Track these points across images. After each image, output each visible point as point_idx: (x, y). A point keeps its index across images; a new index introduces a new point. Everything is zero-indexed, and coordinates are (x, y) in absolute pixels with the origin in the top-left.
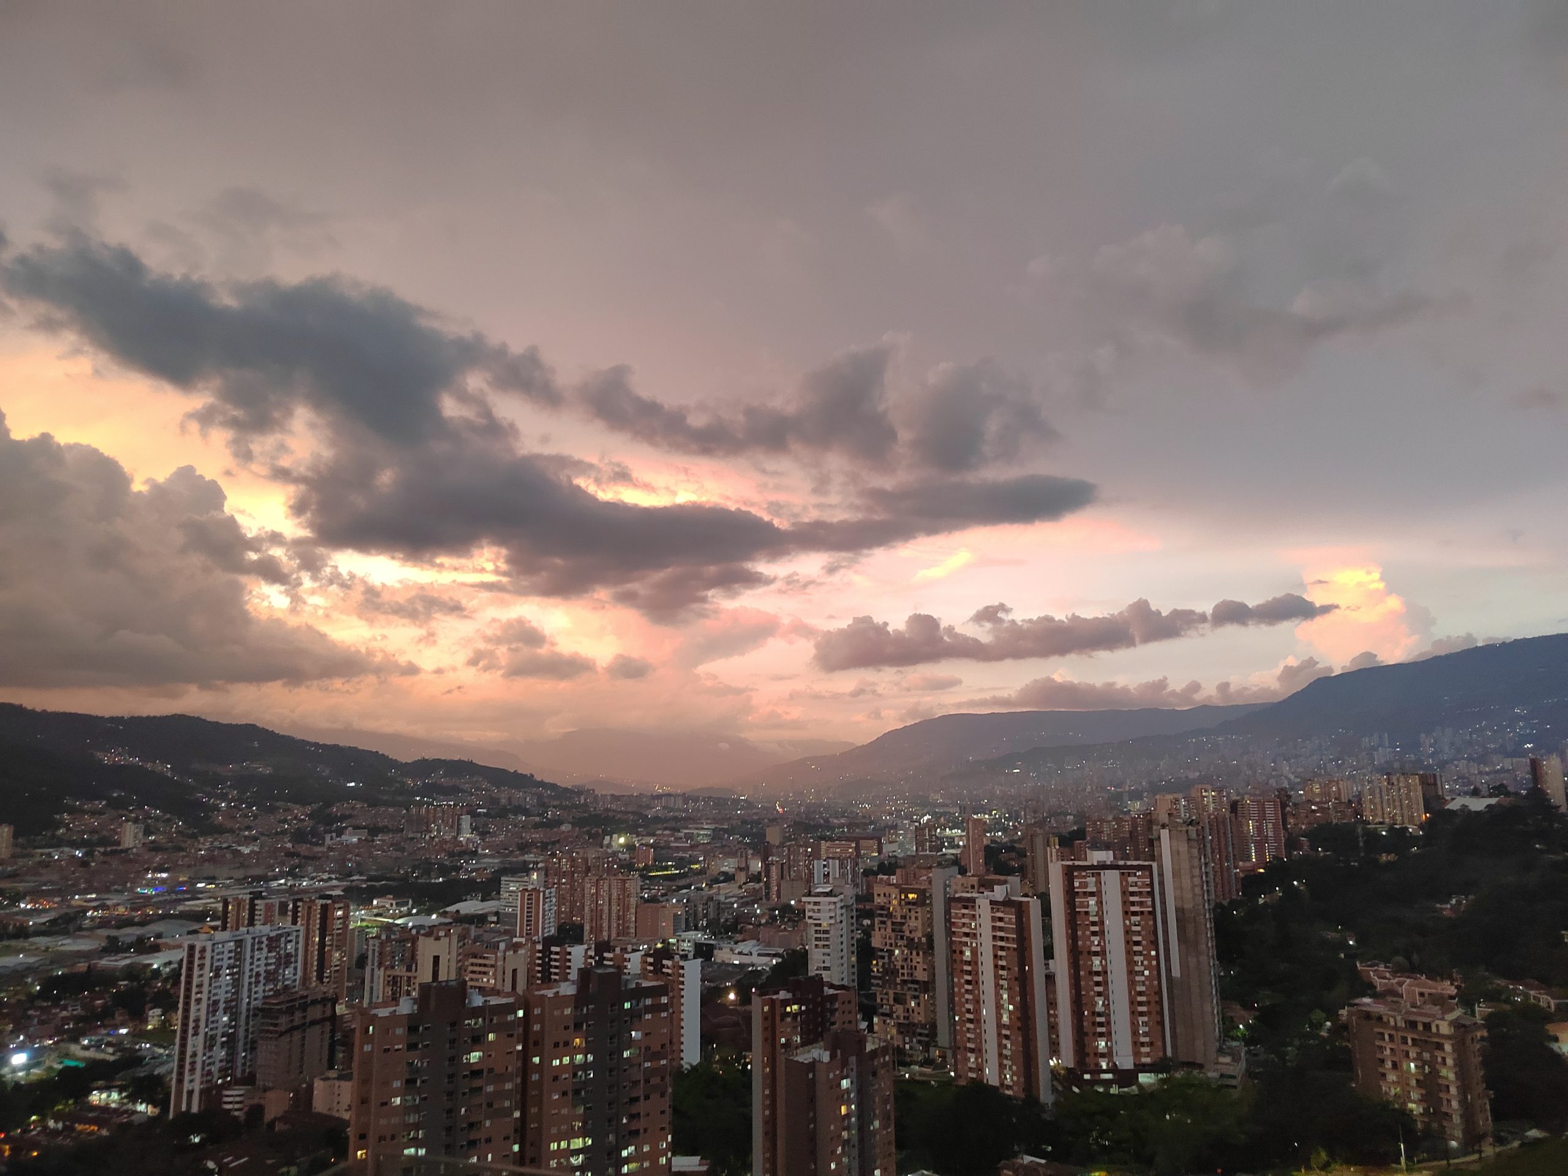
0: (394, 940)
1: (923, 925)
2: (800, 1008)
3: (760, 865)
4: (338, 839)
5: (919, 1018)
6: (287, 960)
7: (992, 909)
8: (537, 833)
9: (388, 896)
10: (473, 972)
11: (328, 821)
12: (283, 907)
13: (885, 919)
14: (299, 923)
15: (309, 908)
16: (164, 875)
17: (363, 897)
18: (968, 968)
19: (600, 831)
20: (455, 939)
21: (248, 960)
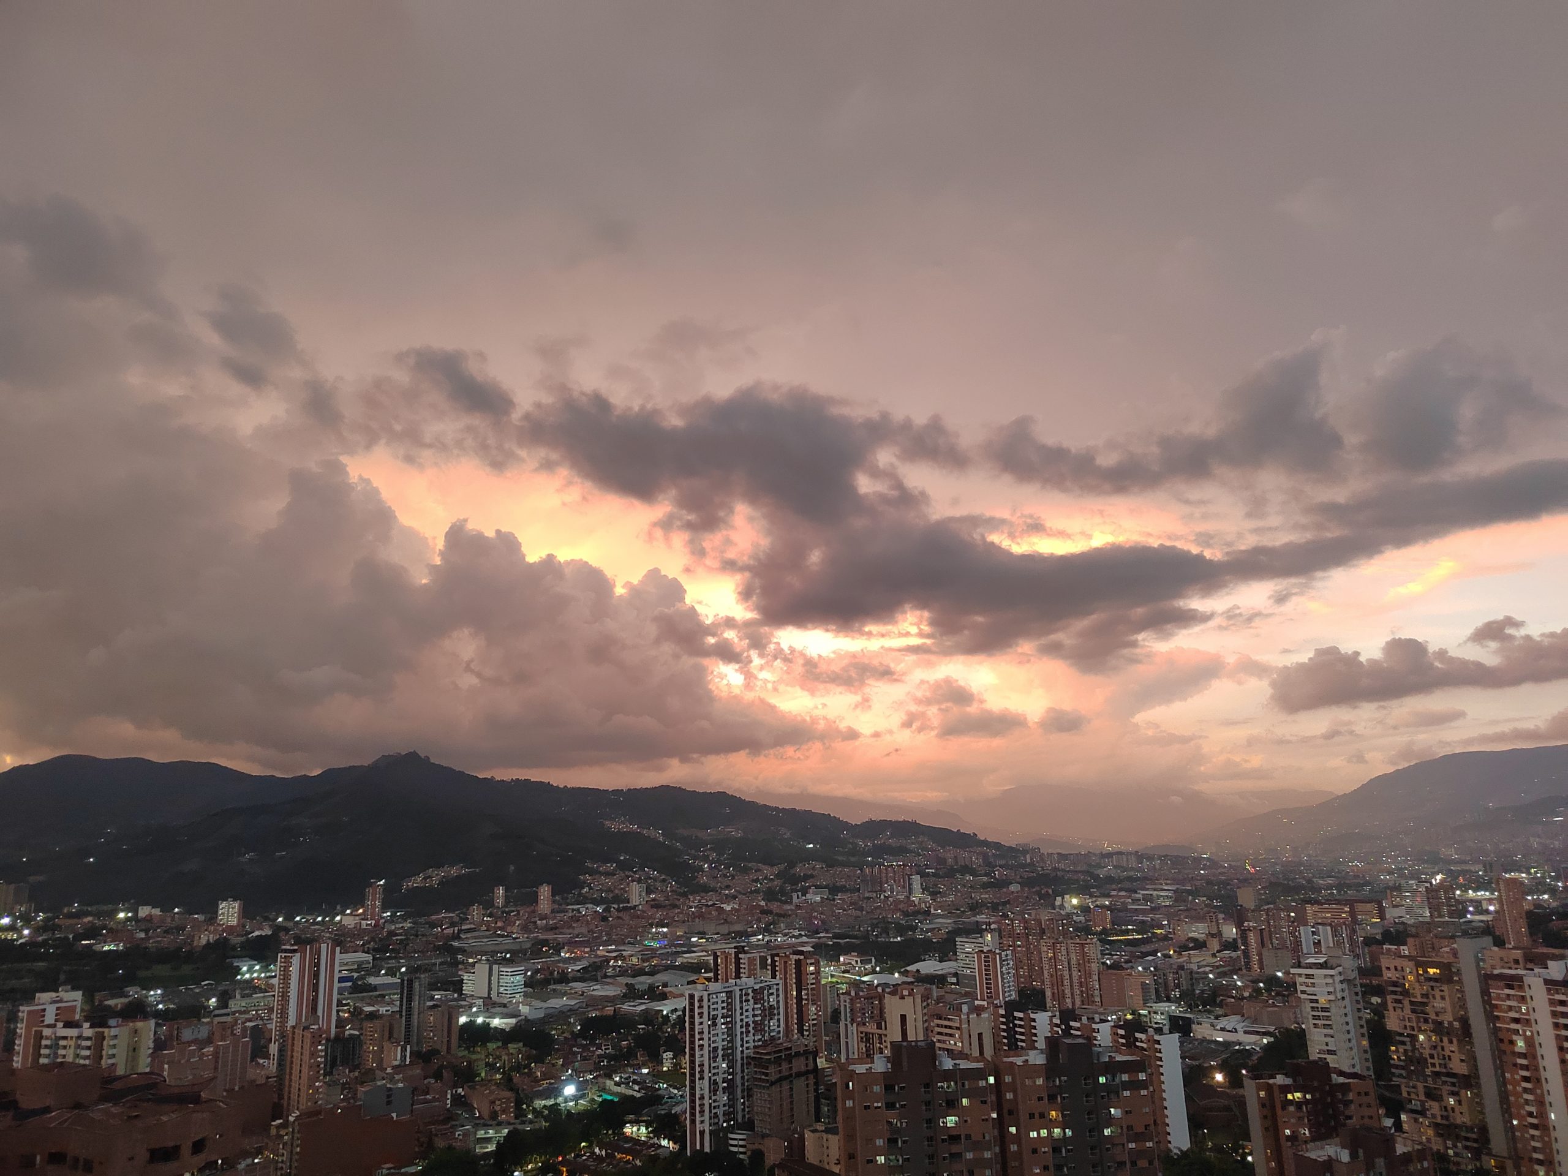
0: (862, 997)
1: (1453, 1006)
2: (1305, 1096)
3: (1234, 930)
4: (804, 898)
5: (1463, 1118)
6: (770, 1012)
7: (1549, 990)
8: (986, 893)
9: (853, 953)
10: (940, 1033)
11: (795, 882)
12: (763, 960)
13: (1401, 997)
14: (778, 977)
15: (786, 962)
16: (665, 930)
17: (831, 953)
18: (1524, 1062)
19: (1050, 891)
20: (919, 1000)
21: (738, 1011)
